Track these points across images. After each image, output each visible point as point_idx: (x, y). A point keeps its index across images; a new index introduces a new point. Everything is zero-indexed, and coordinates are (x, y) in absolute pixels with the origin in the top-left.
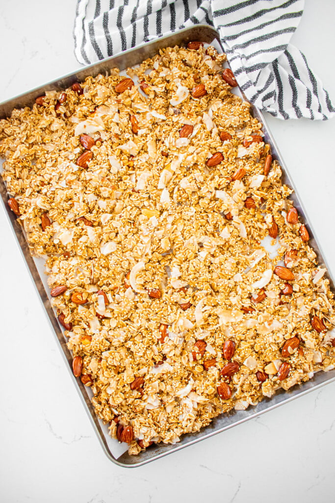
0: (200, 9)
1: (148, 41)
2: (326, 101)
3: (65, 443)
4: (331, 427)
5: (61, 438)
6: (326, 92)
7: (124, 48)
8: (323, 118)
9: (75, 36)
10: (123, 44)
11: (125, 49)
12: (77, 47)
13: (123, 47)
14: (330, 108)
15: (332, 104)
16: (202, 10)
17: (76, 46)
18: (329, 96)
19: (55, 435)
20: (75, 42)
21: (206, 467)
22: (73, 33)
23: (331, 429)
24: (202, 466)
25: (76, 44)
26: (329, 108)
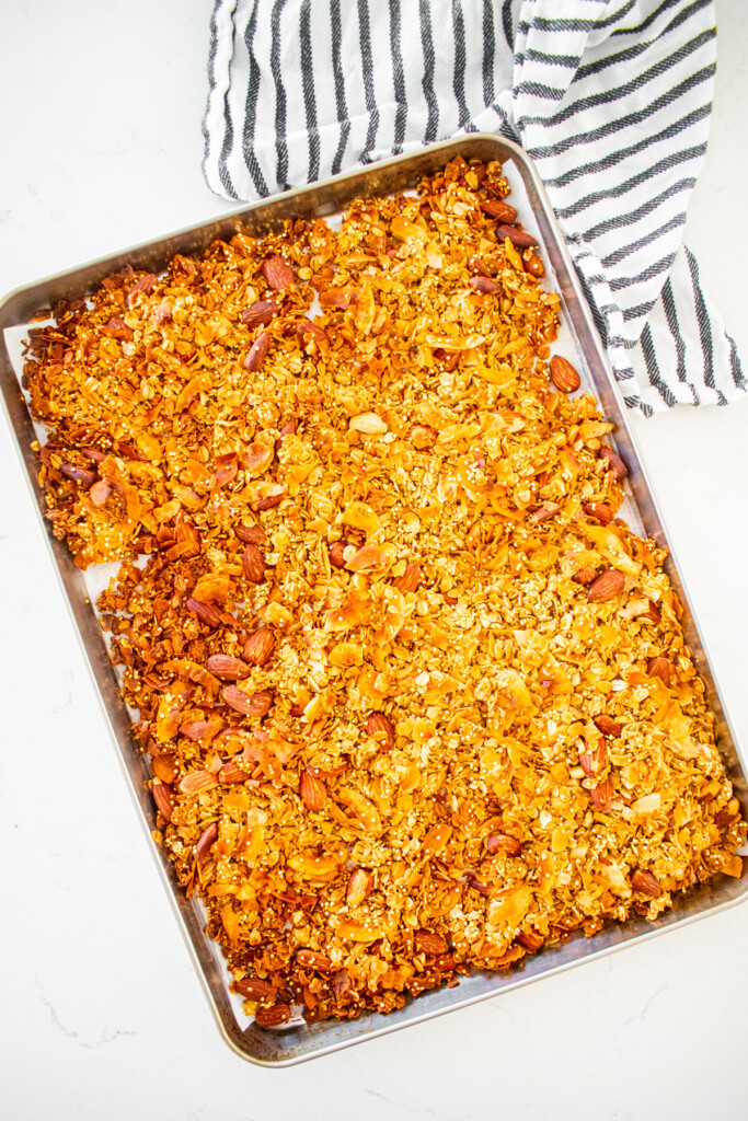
0: (490, 108)
1: (370, 161)
2: (731, 360)
3: (83, 1045)
4: (645, 1011)
5: (75, 1035)
6: (731, 340)
7: (313, 178)
8: (718, 401)
9: (207, 132)
10: (312, 165)
11: (315, 179)
12: (210, 157)
13: (311, 172)
14: (737, 376)
15: (743, 368)
16: (494, 112)
17: (207, 153)
18: (738, 350)
19: (64, 1029)
20: (206, 144)
21: (379, 1095)
22: (203, 124)
23: (643, 1017)
24: (371, 1092)
25: (208, 150)
26: (734, 377)
